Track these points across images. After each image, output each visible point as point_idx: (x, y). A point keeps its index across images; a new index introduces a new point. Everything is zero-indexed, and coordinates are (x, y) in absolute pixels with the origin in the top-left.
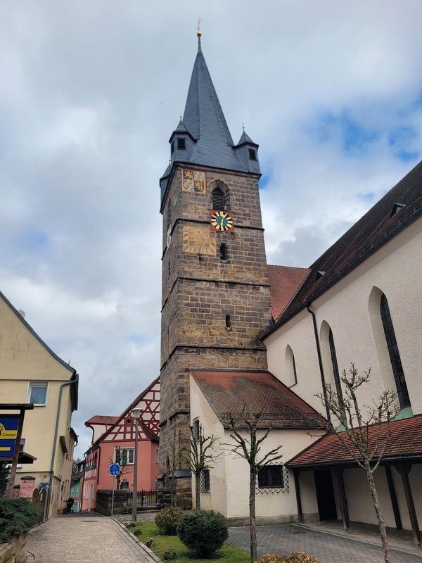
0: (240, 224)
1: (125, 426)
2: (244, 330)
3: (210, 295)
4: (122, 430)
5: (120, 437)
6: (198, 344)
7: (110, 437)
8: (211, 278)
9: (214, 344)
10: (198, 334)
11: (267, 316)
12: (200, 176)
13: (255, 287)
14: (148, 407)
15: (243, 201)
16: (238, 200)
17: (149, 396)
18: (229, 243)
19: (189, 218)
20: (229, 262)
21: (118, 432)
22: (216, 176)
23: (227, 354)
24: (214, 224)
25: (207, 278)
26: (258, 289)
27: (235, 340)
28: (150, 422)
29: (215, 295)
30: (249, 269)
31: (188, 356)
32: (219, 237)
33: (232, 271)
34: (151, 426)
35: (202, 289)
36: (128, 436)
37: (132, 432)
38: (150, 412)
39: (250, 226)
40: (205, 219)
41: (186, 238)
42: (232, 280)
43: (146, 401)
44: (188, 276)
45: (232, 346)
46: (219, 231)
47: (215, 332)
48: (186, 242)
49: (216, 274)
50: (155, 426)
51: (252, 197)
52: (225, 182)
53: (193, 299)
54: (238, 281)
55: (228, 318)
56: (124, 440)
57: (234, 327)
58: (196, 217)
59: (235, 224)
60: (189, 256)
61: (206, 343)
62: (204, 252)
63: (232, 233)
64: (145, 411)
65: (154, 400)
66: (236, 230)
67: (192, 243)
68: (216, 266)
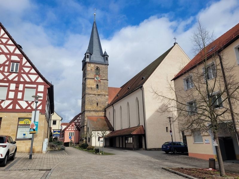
0: (102, 79)
1: (72, 127)
2: (101, 107)
3: (93, 98)
4: (71, 128)
5: (70, 129)
6: (90, 110)
7: (67, 129)
8: (94, 93)
9: (94, 110)
10: (90, 108)
11: (107, 103)
12: (92, 65)
13: (105, 95)
14: (78, 121)
15: (103, 72)
16: (102, 72)
17: (78, 118)
18: (99, 84)
19: (89, 77)
20: (98, 89)
21: (70, 128)
22: (97, 65)
23: (96, 112)
24: (95, 79)
25: (93, 94)
26: (105, 96)
27: (99, 109)
28: (78, 125)
29: (94, 98)
30: (104, 91)
31: (87, 113)
32: (96, 82)
33: (99, 91)
34: (79, 126)
35: (91, 96)
36: (72, 129)
37: (73, 128)
38: (78, 122)
39: (105, 79)
40: (93, 78)
41: (88, 83)
42: (99, 94)
43: (77, 120)
44: (88, 93)
45: (98, 110)
46: (96, 81)
47: (94, 107)
48: (88, 84)
49: (95, 92)
50: (80, 126)
51: (106, 71)
52: (99, 67)
53: (89, 99)
54: (101, 94)
55: (97, 104)
56: (71, 130)
57: (99, 106)
58: (91, 77)
59: (101, 79)
60: (89, 88)
61: (92, 110)
62: (92, 87)
63: (100, 81)
64: (77, 122)
65: (80, 119)
66: (101, 81)
67: (89, 84)
68: (95, 90)
